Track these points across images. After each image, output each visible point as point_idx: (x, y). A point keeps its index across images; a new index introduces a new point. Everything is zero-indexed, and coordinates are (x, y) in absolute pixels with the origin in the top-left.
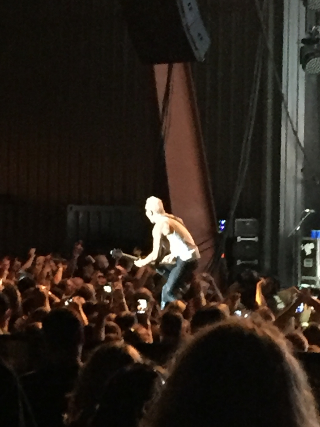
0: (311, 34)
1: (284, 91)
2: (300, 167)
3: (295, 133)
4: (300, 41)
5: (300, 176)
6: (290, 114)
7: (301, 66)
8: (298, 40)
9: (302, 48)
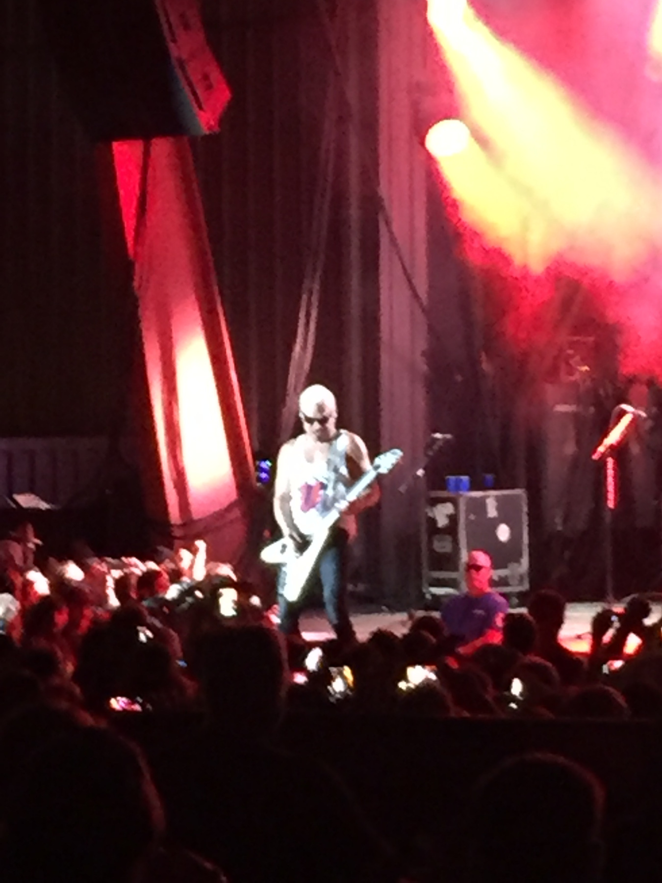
2: (420, 347)
3: (409, 277)
5: (421, 365)
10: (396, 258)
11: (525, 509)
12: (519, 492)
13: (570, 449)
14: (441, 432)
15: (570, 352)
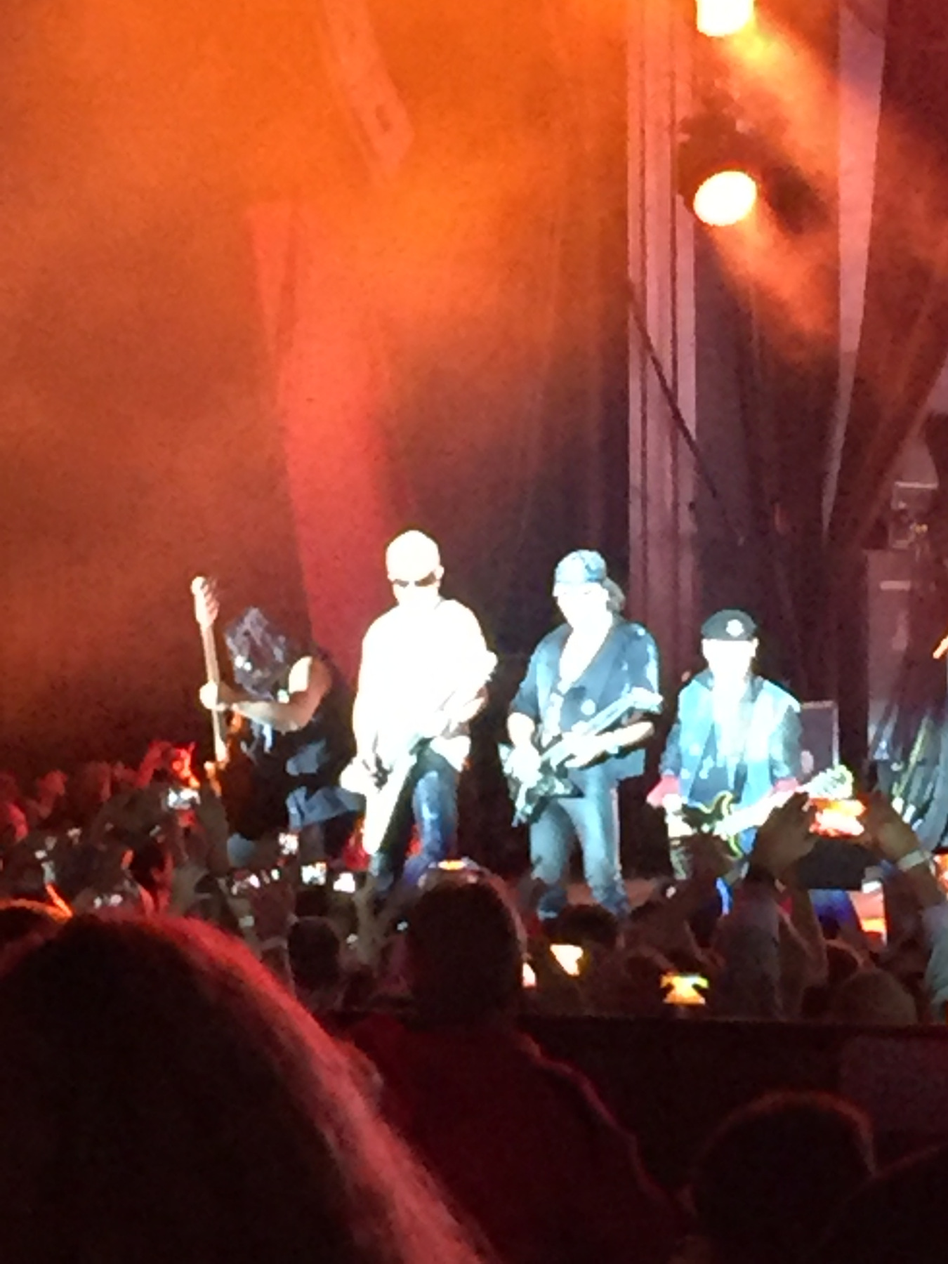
0: (708, 102)
1: (633, 273)
2: (687, 494)
3: (670, 395)
4: (678, 127)
5: (687, 524)
6: (654, 342)
7: (680, 199)
8: (673, 122)
9: (684, 145)
11: (836, 729)
12: (828, 704)
13: (901, 642)
15: (902, 505)
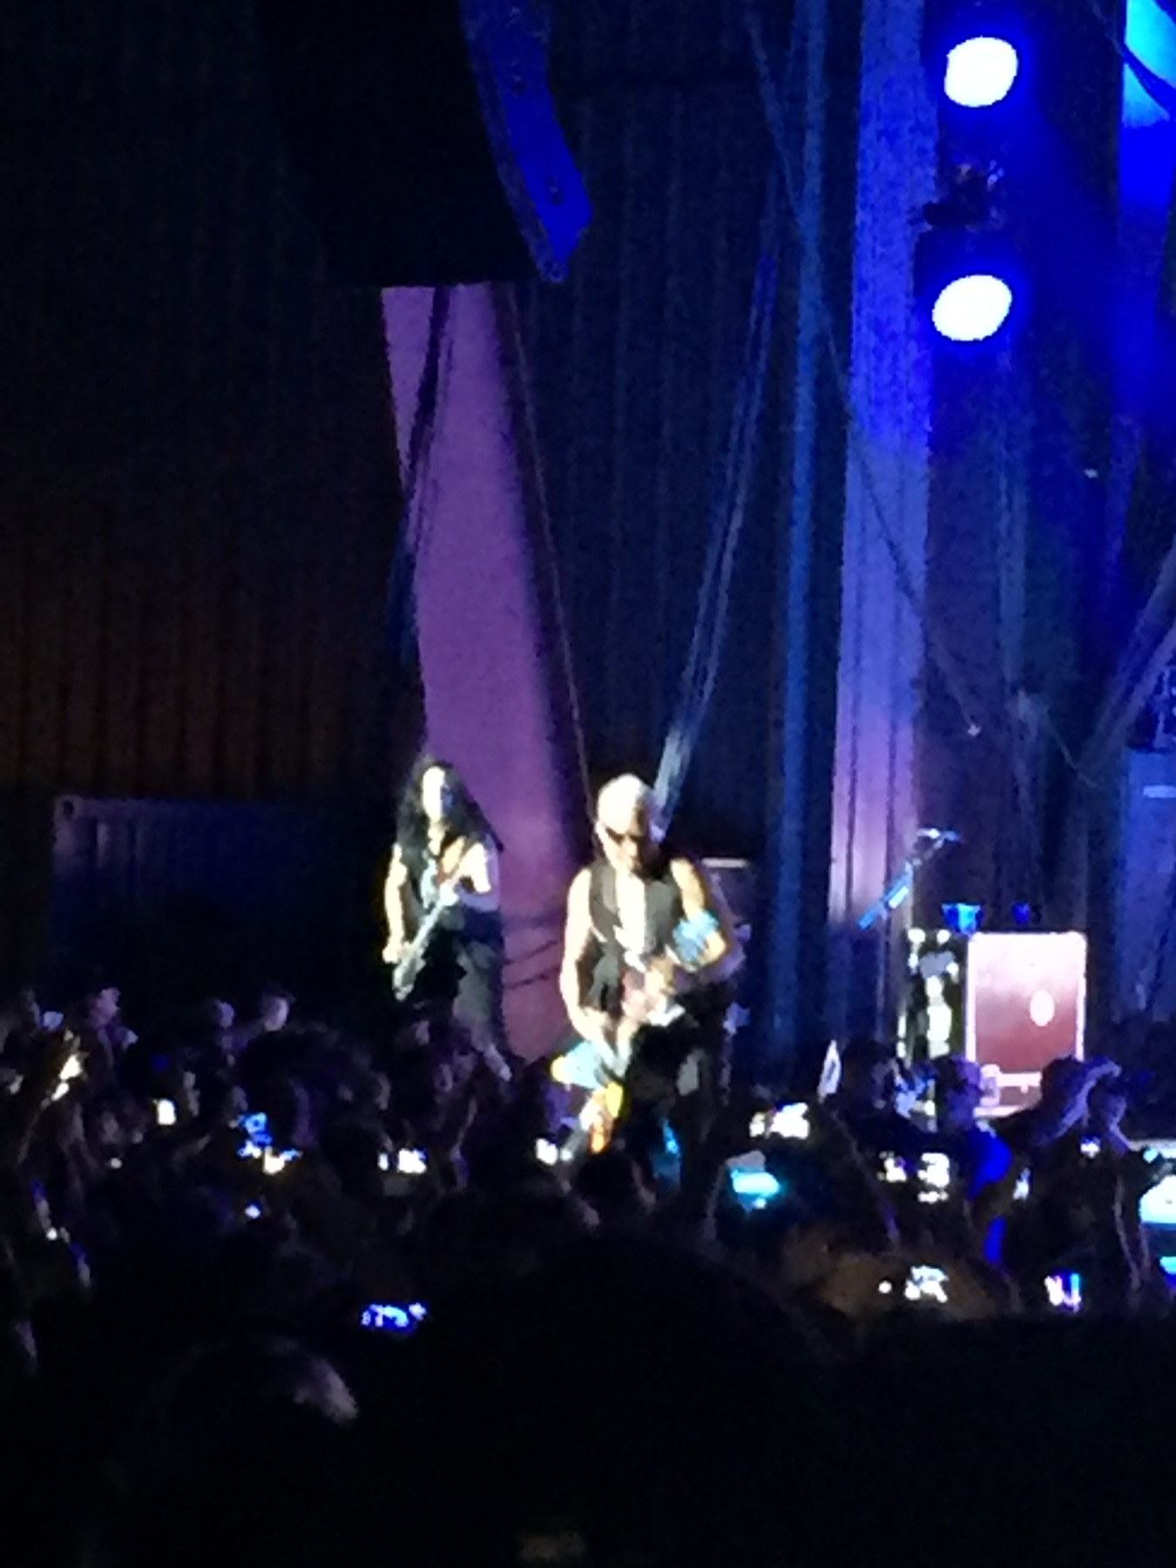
0: (956, 189)
2: (909, 671)
4: (920, 215)
8: (913, 210)
9: (925, 237)
10: (872, 513)
12: (1073, 937)
14: (940, 829)
